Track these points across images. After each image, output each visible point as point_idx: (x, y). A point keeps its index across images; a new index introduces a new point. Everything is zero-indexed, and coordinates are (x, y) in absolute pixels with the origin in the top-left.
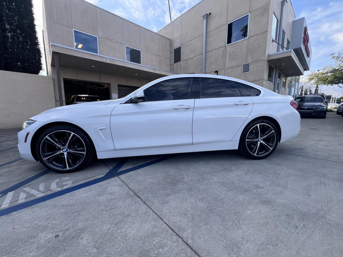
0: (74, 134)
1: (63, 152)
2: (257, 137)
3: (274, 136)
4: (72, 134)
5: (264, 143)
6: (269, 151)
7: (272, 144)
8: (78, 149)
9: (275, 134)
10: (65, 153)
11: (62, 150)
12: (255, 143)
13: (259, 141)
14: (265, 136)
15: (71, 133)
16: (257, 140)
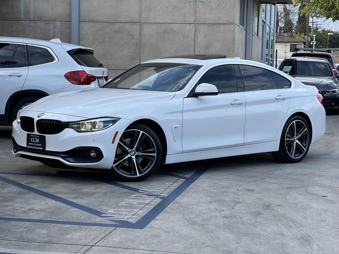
0: (143, 133)
1: (131, 156)
2: (293, 137)
3: (306, 135)
4: (142, 132)
5: (299, 143)
6: (304, 153)
7: (305, 144)
8: (147, 150)
9: (307, 132)
10: (133, 157)
11: (130, 154)
12: (292, 144)
13: (295, 141)
14: (299, 135)
15: (140, 131)
16: (294, 140)
